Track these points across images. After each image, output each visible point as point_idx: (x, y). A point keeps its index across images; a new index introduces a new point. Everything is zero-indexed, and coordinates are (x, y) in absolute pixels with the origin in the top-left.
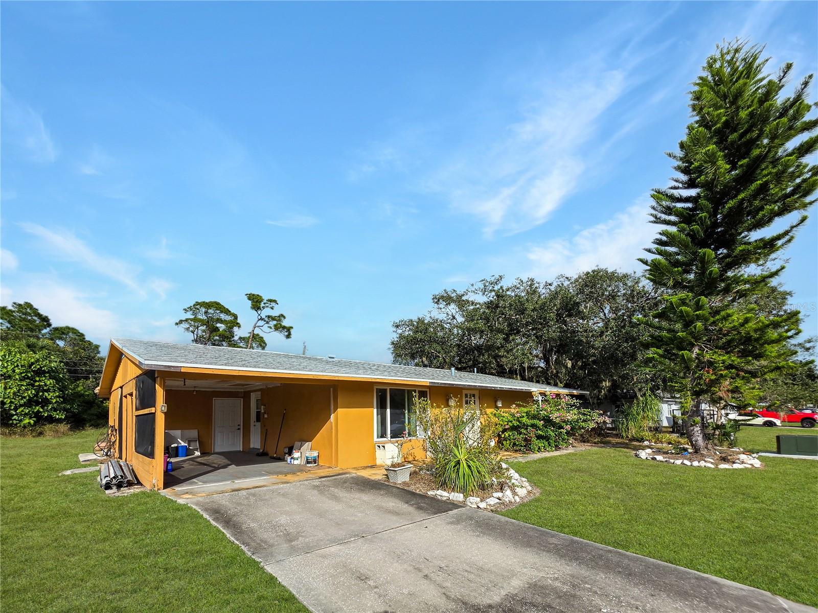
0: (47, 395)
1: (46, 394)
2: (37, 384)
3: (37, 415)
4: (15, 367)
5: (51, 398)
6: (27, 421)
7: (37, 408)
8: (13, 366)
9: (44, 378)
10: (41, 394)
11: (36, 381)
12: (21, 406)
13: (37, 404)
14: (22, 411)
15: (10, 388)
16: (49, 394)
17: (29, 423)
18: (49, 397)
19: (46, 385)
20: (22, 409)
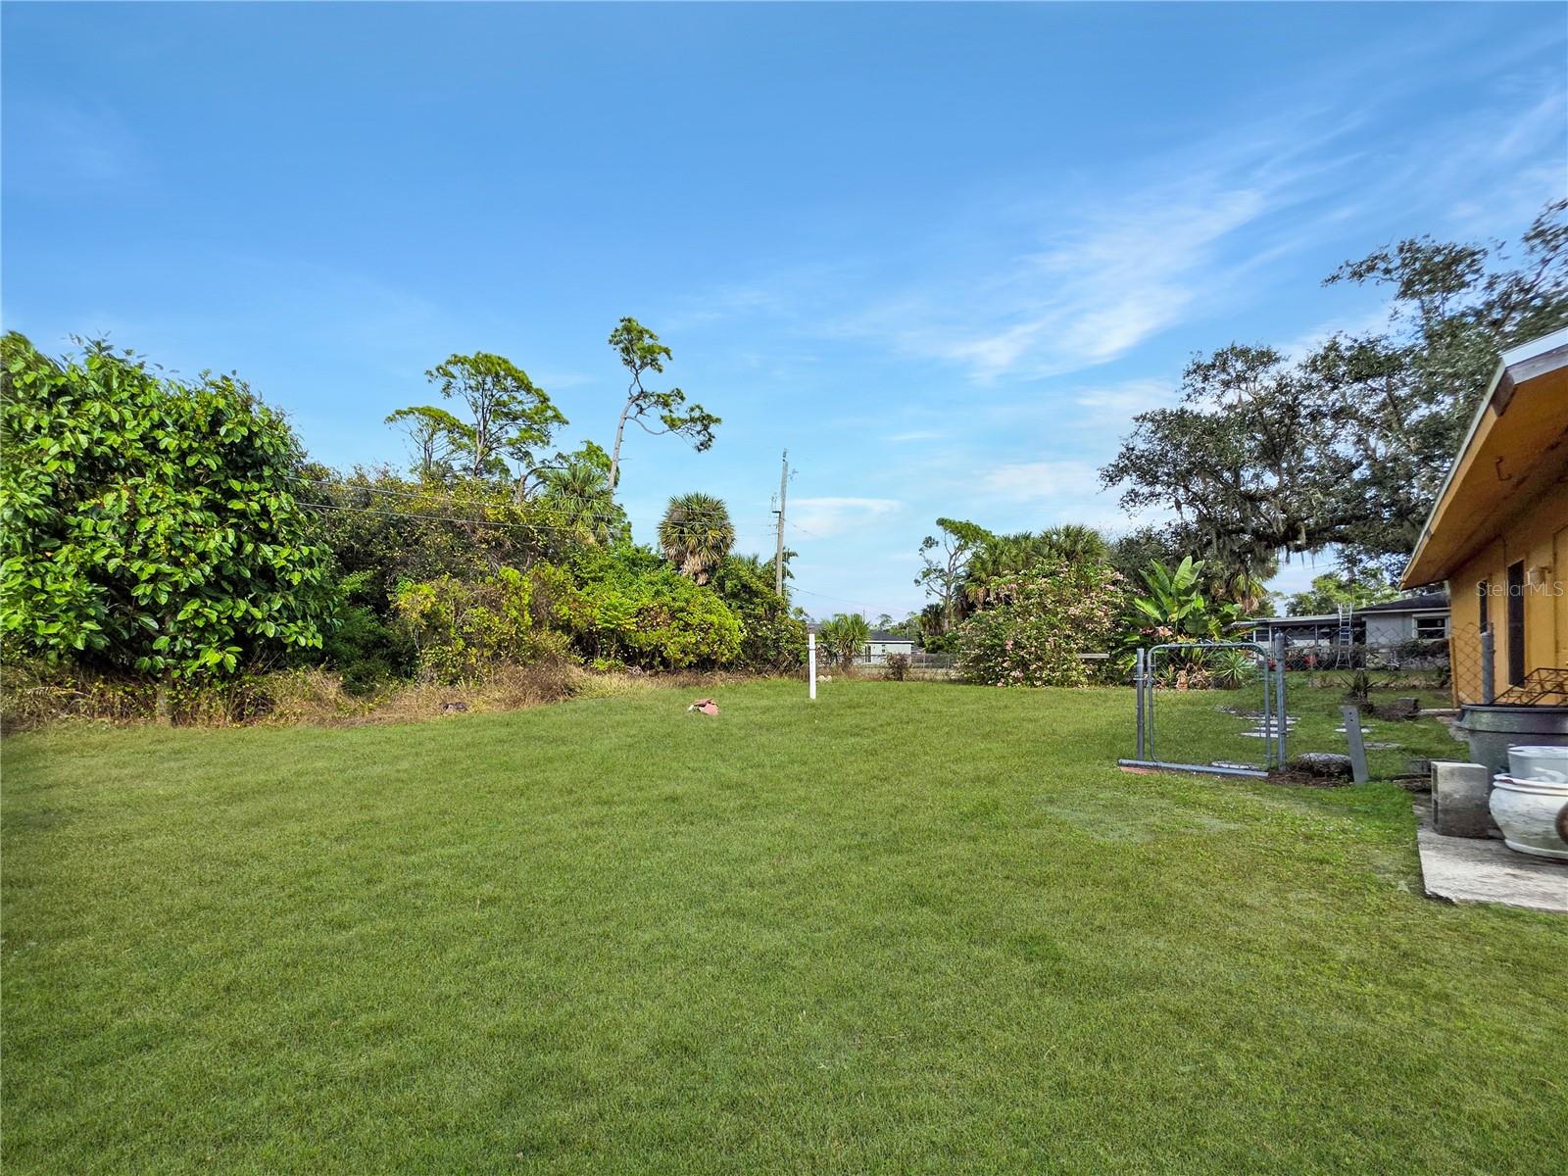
0: (270, 555)
1: (267, 550)
2: (236, 505)
3: (243, 637)
4: (154, 427)
5: (282, 568)
6: (211, 657)
7: (243, 605)
8: (147, 424)
9: (256, 486)
10: (249, 548)
11: (231, 494)
12: (193, 592)
13: (240, 588)
14: (197, 614)
15: (151, 515)
16: (275, 552)
17: (221, 665)
18: (278, 563)
19: (265, 512)
20: (194, 605)
